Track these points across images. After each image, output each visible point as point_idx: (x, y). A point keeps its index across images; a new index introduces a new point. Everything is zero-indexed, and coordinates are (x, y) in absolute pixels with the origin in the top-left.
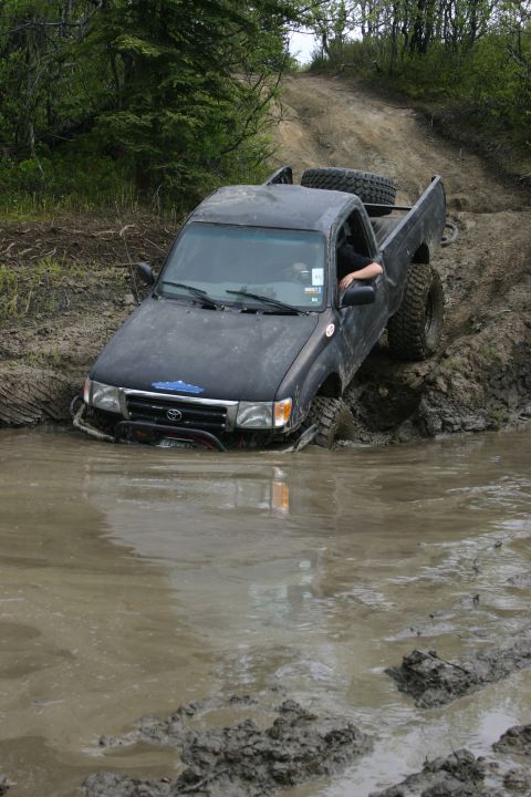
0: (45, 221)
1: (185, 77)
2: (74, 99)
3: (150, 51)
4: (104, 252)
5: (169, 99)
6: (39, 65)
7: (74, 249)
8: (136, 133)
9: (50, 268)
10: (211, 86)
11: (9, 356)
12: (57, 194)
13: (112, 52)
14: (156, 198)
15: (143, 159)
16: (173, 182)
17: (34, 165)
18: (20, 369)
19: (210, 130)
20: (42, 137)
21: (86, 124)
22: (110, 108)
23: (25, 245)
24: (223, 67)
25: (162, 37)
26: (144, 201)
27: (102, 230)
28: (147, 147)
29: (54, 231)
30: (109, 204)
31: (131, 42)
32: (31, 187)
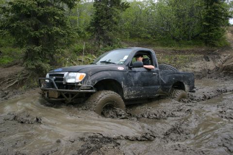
0: (192, 49)
1: (213, 28)
2: (196, 32)
3: (207, 24)
4: (200, 53)
5: (210, 31)
6: (191, 28)
7: (196, 53)
8: (205, 36)
9: (192, 55)
10: (217, 29)
11: (186, 67)
12: (194, 45)
13: (201, 25)
14: (208, 45)
15: (206, 40)
16: (211, 43)
17: (190, 41)
18: (188, 69)
19: (217, 35)
20: (191, 37)
21: (198, 35)
22: (201, 33)
23: (189, 52)
24: (219, 26)
25: (209, 22)
26: (206, 45)
27: (200, 50)
28: (206, 38)
30: (201, 46)
31: (204, 23)
32: (190, 44)
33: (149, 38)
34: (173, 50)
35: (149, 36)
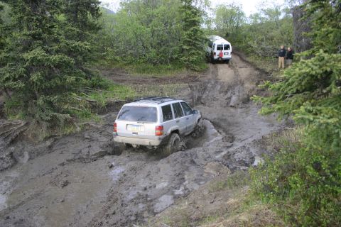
0: (173, 75)
1: (193, 51)
4: (183, 81)
5: (191, 55)
7: (179, 80)
9: (177, 84)
12: (174, 69)
14: (190, 70)
15: (187, 64)
16: (192, 68)
17: (170, 66)
21: (177, 59)
23: (172, 80)
25: (189, 45)
28: (187, 62)
29: (175, 77)
30: (182, 71)
31: (185, 47)
32: (170, 69)
33: (118, 61)
34: (153, 77)
35: (118, 58)
